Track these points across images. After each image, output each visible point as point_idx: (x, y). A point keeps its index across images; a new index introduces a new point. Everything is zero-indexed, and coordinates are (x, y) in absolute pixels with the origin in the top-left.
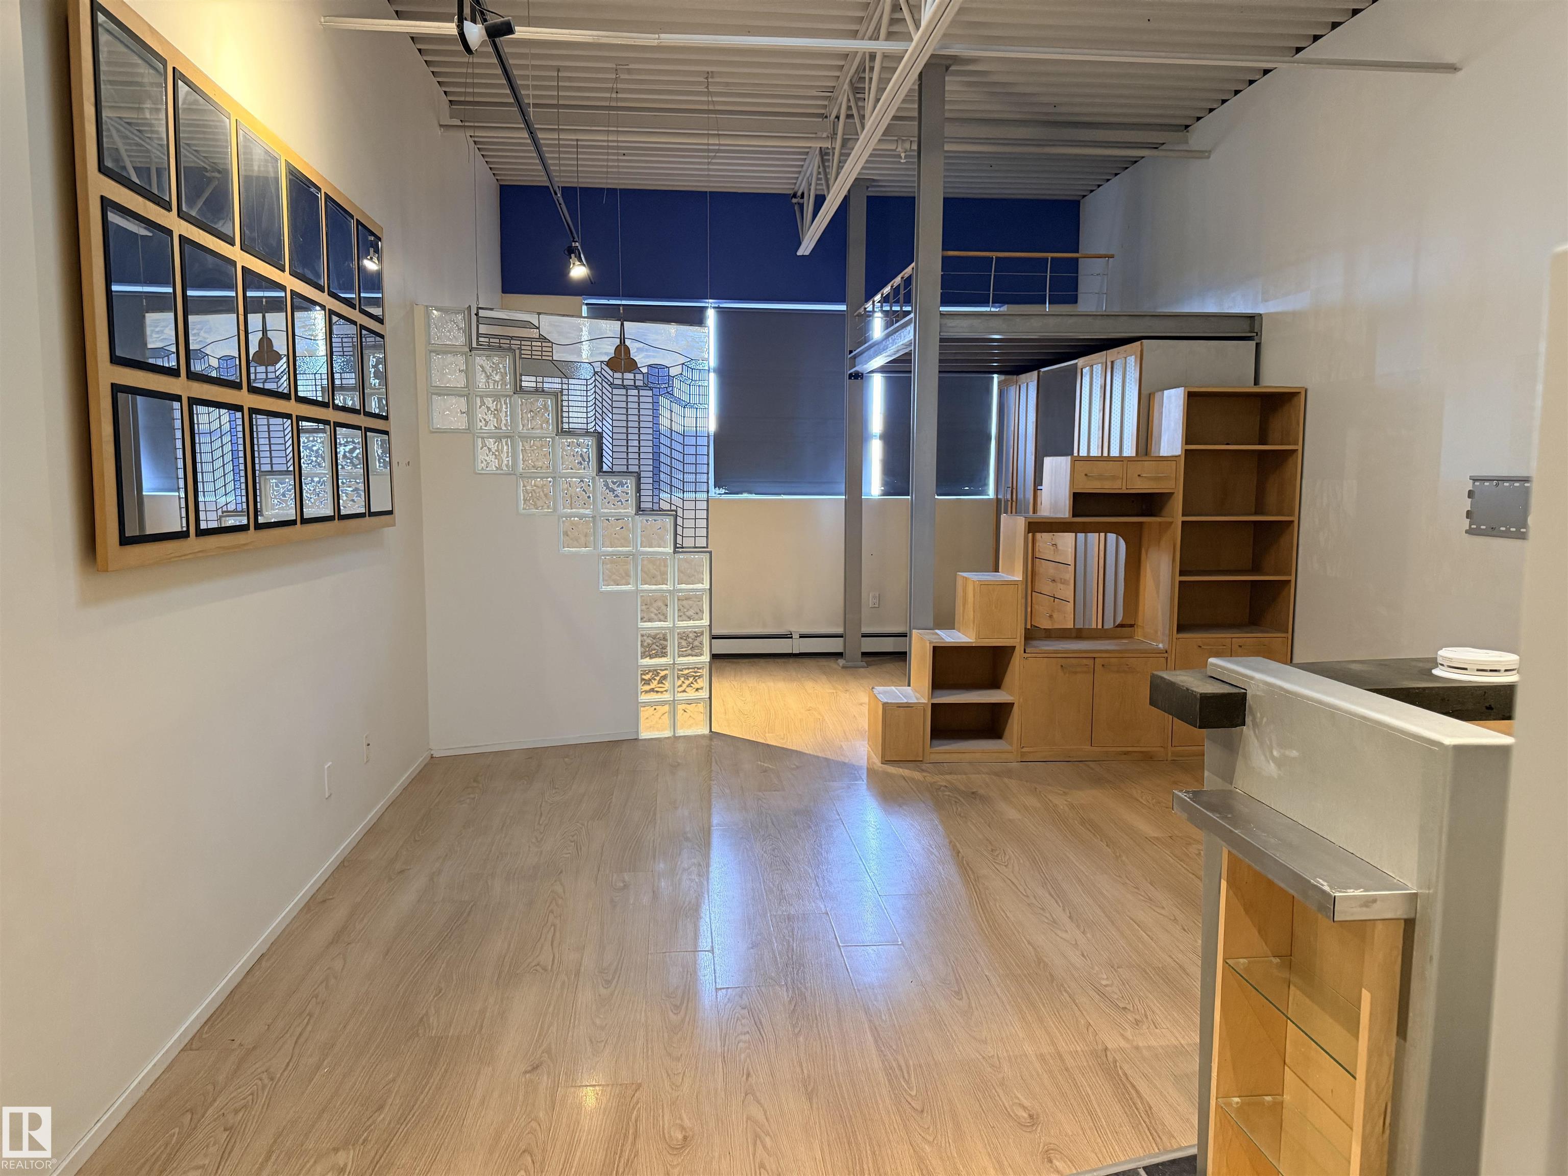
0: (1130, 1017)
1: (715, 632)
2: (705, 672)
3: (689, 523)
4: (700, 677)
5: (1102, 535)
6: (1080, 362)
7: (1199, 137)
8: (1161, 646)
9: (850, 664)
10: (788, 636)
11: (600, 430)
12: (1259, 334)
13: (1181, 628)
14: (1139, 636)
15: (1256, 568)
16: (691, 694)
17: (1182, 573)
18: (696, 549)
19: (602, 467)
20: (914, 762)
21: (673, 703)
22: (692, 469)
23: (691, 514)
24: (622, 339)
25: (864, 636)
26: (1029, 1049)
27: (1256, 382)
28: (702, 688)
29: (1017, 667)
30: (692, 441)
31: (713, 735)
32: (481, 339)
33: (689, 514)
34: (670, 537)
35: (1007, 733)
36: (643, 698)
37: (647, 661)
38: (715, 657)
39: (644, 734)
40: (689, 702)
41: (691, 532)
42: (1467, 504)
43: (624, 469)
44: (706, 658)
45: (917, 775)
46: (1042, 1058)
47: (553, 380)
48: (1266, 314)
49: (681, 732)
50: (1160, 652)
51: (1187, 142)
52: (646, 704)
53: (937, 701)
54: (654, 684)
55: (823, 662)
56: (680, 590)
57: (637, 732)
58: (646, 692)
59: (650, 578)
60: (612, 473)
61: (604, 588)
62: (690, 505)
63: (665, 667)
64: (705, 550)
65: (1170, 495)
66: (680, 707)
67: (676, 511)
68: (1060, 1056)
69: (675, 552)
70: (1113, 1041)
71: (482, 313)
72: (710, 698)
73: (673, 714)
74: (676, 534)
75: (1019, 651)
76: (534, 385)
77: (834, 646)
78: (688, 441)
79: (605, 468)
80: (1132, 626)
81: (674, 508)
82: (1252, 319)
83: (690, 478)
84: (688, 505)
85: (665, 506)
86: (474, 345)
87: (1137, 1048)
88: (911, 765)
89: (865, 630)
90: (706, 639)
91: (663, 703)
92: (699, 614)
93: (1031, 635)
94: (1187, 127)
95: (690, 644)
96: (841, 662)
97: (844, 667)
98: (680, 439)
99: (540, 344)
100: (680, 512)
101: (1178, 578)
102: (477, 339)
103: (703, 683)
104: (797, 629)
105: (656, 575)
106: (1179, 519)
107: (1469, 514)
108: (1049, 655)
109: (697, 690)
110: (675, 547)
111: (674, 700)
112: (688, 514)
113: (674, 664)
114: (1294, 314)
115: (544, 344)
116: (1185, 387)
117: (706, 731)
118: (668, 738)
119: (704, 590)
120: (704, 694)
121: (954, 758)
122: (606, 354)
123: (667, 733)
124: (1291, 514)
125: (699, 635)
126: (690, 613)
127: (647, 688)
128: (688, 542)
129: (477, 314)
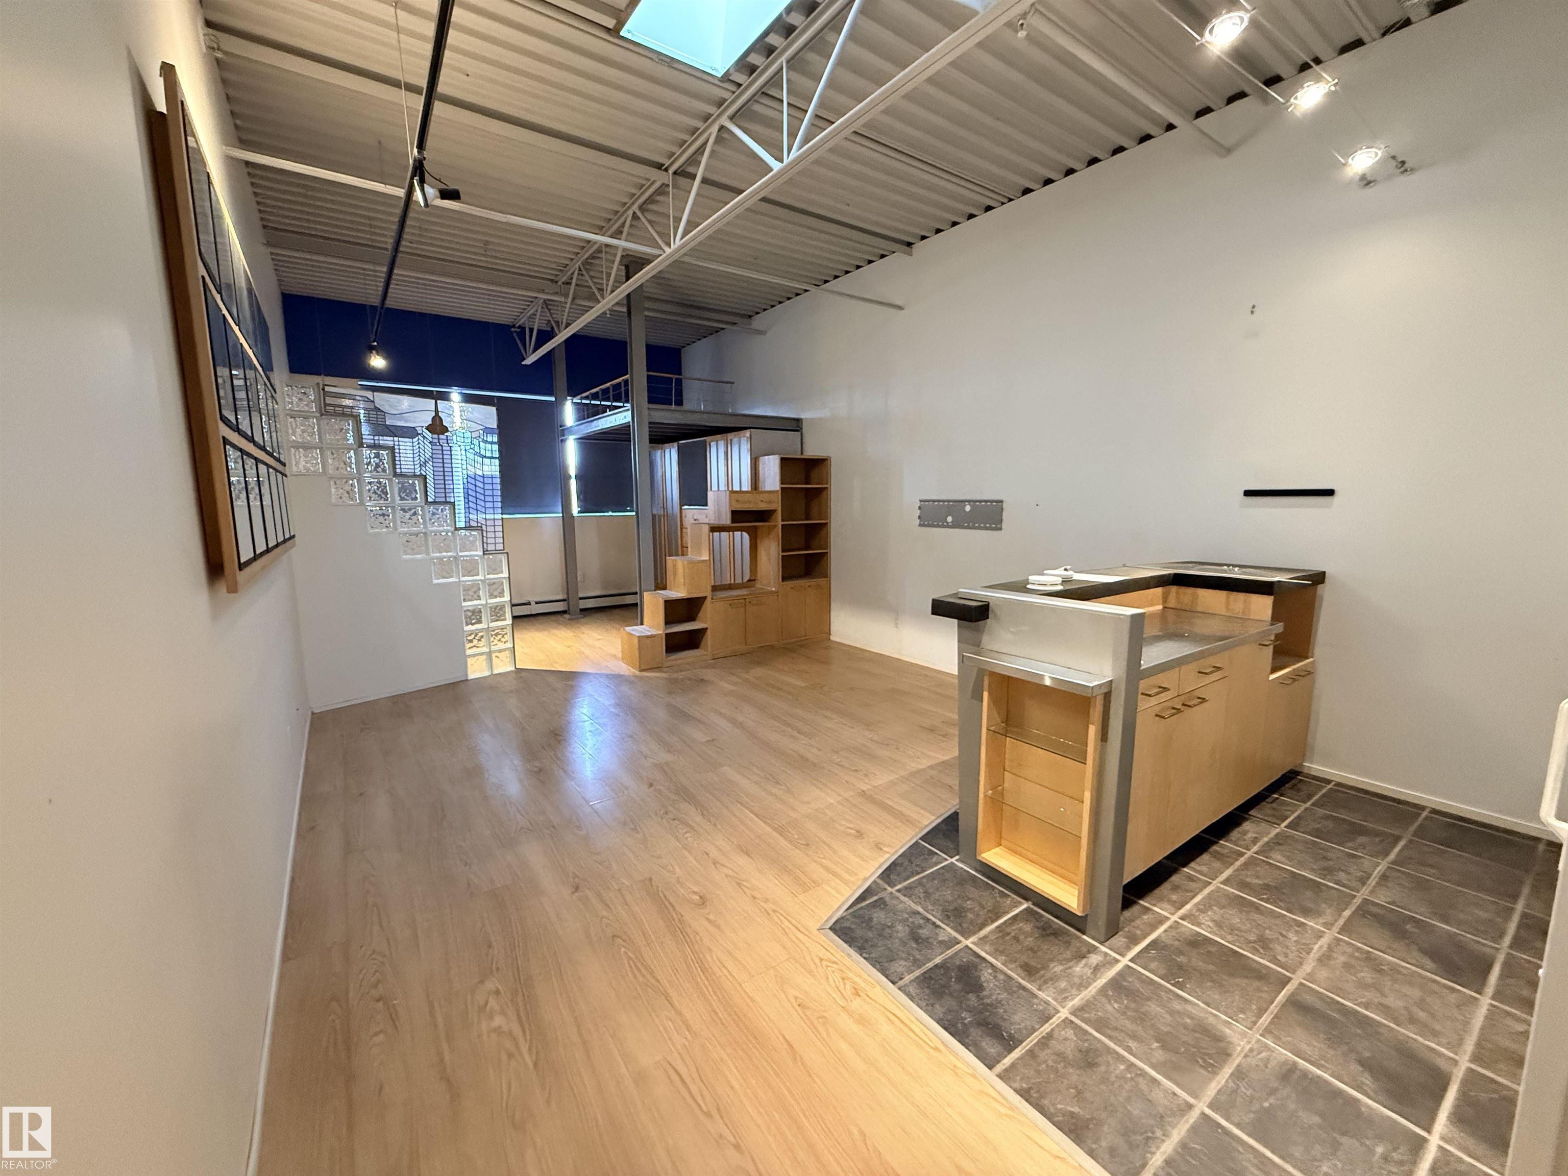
0: (861, 773)
1: (515, 602)
2: (509, 630)
3: (491, 535)
4: (506, 634)
5: (731, 533)
6: (708, 439)
7: (758, 322)
8: (773, 589)
9: (574, 617)
10: (529, 604)
11: (424, 474)
12: (802, 429)
13: (784, 579)
14: (758, 585)
15: (807, 548)
16: (501, 646)
17: (783, 551)
18: (496, 552)
19: (427, 499)
20: (658, 668)
21: (489, 654)
22: (490, 499)
23: (492, 529)
24: (437, 411)
25: (581, 599)
26: (832, 801)
27: (802, 454)
28: (507, 641)
29: (708, 608)
30: (490, 481)
31: (519, 671)
32: (327, 408)
33: (491, 529)
34: (479, 544)
35: (703, 644)
36: (469, 652)
37: (470, 628)
38: (515, 618)
39: (471, 676)
40: (500, 651)
41: (492, 541)
42: (918, 512)
43: (443, 500)
44: (509, 621)
45: (664, 675)
46: (838, 802)
47: (388, 438)
48: (806, 419)
49: (495, 672)
50: (772, 592)
51: (750, 324)
52: (470, 656)
53: (670, 631)
54: (475, 642)
55: (553, 618)
56: (488, 579)
57: (467, 675)
58: (470, 648)
59: (469, 573)
60: (434, 503)
61: (435, 581)
62: (491, 523)
63: (481, 630)
64: (501, 552)
65: (776, 510)
66: (494, 655)
67: (481, 527)
68: (847, 800)
69: (484, 554)
70: (865, 787)
71: (327, 389)
72: (514, 647)
73: (490, 660)
74: (483, 543)
75: (709, 598)
76: (372, 441)
77: (560, 607)
78: (486, 480)
79: (430, 500)
80: (754, 580)
81: (479, 525)
82: (798, 421)
83: (489, 505)
84: (489, 523)
85: (473, 524)
86: (323, 412)
87: (875, 787)
88: (657, 669)
89: (581, 595)
90: (508, 610)
91: (482, 654)
92: (501, 594)
93: (715, 588)
94: (750, 317)
95: (497, 612)
96: (567, 616)
97: (570, 619)
98: (481, 479)
99: (375, 413)
100: (484, 527)
101: (781, 554)
102: (325, 407)
103: (508, 637)
104: (532, 599)
105: (471, 570)
106: (780, 523)
107: (919, 517)
108: (723, 599)
109: (505, 642)
110: (484, 551)
111: (490, 651)
112: (489, 529)
113: (488, 627)
114: (821, 419)
115: (379, 413)
116: (779, 454)
117: (513, 669)
118: (488, 676)
119: (505, 578)
120: (510, 645)
121: (679, 662)
122: (426, 422)
123: (487, 673)
124: (826, 519)
125: (502, 607)
126: (496, 593)
127: (471, 645)
128: (491, 547)
129: (323, 389)
